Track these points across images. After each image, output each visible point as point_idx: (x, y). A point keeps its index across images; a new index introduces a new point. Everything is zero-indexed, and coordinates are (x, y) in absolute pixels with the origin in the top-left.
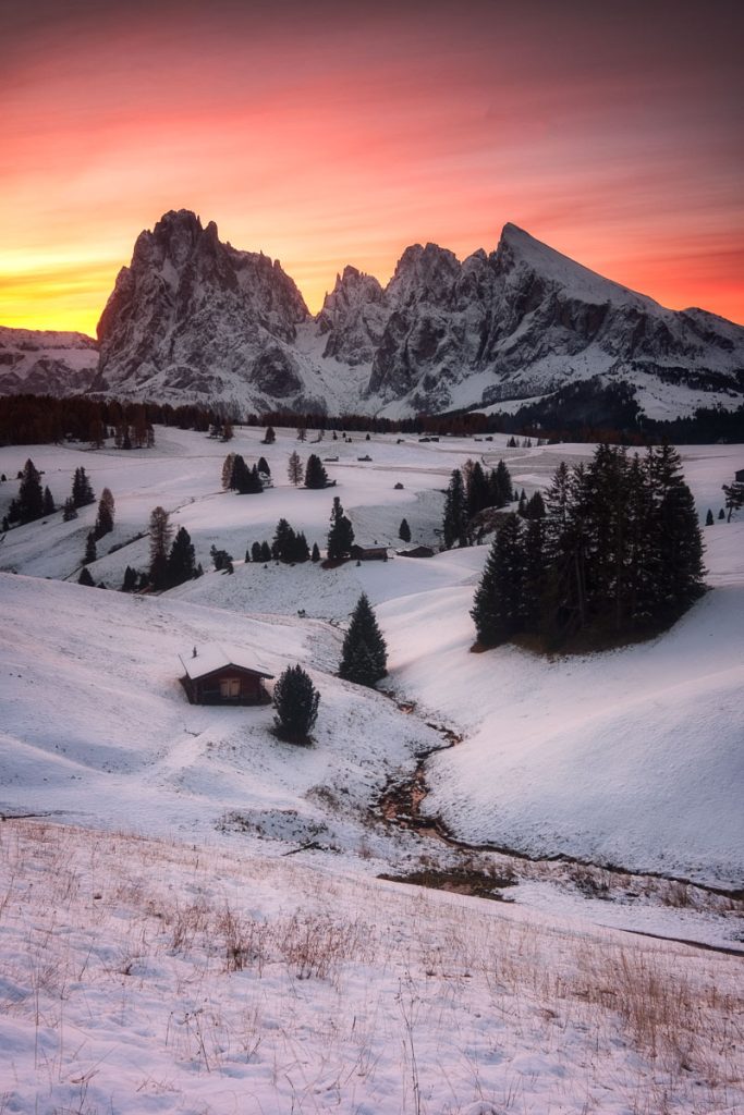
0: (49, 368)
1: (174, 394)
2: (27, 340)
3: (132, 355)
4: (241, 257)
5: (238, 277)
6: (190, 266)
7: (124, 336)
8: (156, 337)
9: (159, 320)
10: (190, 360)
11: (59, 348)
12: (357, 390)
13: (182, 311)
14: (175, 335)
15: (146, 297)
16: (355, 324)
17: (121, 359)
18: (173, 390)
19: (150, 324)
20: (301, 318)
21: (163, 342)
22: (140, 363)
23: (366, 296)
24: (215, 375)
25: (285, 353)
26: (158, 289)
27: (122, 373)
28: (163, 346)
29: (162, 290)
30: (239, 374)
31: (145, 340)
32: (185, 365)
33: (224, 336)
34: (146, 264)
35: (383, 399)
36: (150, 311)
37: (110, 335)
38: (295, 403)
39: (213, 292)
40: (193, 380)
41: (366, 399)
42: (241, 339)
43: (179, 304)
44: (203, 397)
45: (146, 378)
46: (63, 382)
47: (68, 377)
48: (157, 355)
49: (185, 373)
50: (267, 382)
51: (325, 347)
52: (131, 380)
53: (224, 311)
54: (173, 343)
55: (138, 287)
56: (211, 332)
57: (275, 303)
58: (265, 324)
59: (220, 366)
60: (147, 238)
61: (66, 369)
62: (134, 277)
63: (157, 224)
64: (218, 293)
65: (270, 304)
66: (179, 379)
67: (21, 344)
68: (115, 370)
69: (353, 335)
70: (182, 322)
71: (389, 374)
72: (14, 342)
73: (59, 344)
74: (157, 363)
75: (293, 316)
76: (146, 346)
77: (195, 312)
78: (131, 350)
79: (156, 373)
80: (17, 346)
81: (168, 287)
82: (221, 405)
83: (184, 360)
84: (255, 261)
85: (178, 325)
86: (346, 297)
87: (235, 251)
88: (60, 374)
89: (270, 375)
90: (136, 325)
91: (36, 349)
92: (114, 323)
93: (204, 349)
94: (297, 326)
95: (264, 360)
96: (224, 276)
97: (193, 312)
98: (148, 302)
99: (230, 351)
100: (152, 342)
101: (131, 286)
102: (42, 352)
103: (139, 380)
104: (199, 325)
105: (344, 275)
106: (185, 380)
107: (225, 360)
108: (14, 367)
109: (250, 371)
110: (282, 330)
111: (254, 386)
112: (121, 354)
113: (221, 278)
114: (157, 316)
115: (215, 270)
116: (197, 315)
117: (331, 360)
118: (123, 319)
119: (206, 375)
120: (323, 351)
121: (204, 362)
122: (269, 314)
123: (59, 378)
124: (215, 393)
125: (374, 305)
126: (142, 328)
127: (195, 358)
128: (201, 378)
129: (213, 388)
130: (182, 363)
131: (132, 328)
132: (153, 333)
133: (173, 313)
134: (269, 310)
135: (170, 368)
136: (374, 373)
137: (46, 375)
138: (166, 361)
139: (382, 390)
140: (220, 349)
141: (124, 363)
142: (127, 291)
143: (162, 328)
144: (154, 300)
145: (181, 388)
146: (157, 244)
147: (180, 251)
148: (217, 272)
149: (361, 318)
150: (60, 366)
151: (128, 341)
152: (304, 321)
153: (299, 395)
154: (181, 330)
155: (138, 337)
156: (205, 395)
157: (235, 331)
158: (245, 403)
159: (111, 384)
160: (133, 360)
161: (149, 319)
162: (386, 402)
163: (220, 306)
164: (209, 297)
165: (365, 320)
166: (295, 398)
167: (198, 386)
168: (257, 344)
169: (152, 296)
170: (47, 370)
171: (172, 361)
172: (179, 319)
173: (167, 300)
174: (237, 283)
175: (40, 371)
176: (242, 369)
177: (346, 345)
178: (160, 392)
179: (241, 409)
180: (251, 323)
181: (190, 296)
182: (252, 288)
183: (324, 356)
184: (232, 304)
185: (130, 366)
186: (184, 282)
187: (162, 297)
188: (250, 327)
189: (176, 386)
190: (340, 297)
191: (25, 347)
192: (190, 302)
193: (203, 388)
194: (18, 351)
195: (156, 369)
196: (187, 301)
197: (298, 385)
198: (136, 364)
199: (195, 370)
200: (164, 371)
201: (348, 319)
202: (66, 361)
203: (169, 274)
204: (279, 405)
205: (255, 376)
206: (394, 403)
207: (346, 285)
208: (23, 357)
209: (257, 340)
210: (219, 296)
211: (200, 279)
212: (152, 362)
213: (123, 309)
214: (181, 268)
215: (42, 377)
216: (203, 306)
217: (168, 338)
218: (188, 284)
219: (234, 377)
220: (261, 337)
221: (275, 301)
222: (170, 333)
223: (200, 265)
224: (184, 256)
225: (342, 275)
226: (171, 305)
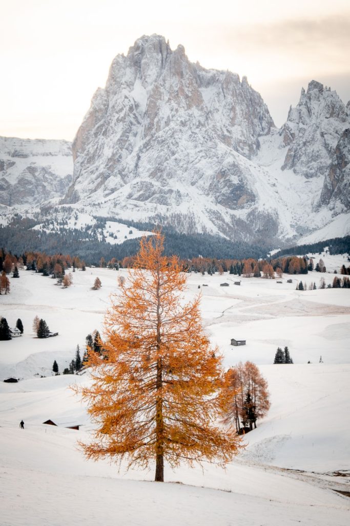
0: (37, 174)
1: (136, 206)
2: (18, 148)
3: (102, 169)
4: (210, 75)
5: (203, 95)
6: (157, 87)
7: (96, 151)
8: (124, 152)
9: (128, 137)
10: (153, 175)
11: (47, 155)
12: (310, 202)
13: (149, 128)
14: (141, 151)
15: (117, 116)
16: (313, 139)
17: (92, 172)
18: (135, 202)
19: (119, 140)
20: (266, 131)
21: (130, 157)
22: (109, 176)
23: (325, 111)
24: (174, 189)
25: (242, 167)
26: (127, 108)
27: (92, 186)
28: (129, 161)
29: (131, 109)
30: (197, 187)
31: (114, 155)
32: (148, 180)
33: (185, 152)
34: (119, 84)
35: (332, 212)
36: (120, 129)
37: (83, 150)
38: (249, 215)
39: (177, 110)
40: (154, 194)
41: (317, 211)
42: (201, 154)
43: (146, 122)
44: (162, 210)
45: (113, 191)
46: (48, 188)
47: (54, 183)
48: (123, 170)
49: (147, 187)
50: (224, 195)
51: (284, 159)
52: (100, 192)
53: (186, 128)
54: (139, 158)
55: (110, 106)
56: (173, 148)
57: (239, 118)
58: (225, 139)
59: (180, 180)
60: (121, 60)
61: (52, 175)
62: (108, 96)
63: (131, 48)
64: (182, 112)
65: (233, 119)
66: (141, 192)
67: (13, 151)
68: (86, 183)
69: (310, 149)
70: (148, 138)
71: (339, 189)
72: (7, 150)
73: (48, 152)
74: (123, 177)
75: (258, 129)
76: (115, 160)
77: (160, 130)
78: (101, 165)
79: (122, 186)
80: (9, 153)
81: (137, 106)
82: (178, 217)
83: (148, 174)
84: (222, 78)
85: (145, 141)
86: (309, 111)
87: (204, 70)
88: (46, 180)
89: (226, 188)
90: (106, 141)
91: (25, 156)
92: (88, 138)
93: (165, 164)
94: (261, 139)
95: (223, 174)
96: (190, 95)
97: (158, 129)
98: (118, 120)
99: (190, 166)
100: (120, 157)
101: (105, 105)
102: (31, 159)
103: (107, 192)
104: (163, 141)
105: (309, 89)
106: (146, 194)
107: (185, 174)
108: (5, 173)
109: (208, 184)
110: (245, 143)
111: (211, 198)
112: (92, 167)
113: (187, 97)
114: (126, 132)
115: (181, 90)
116: (161, 133)
117: (289, 172)
118: (96, 134)
119: (166, 188)
120: (283, 164)
121: (165, 177)
122: (233, 129)
123: (45, 184)
124: (174, 205)
125: (332, 120)
126: (111, 144)
127: (157, 172)
128: (161, 192)
129: (172, 199)
130: (145, 177)
131: (103, 144)
132: (121, 149)
133: (140, 129)
134: (233, 125)
135: (135, 181)
136: (326, 186)
137: (33, 181)
138: (132, 174)
139: (332, 203)
140: (181, 164)
141: (94, 176)
142: (101, 110)
143: (130, 144)
144: (124, 118)
145: (142, 201)
146: (130, 66)
147: (149, 72)
148: (182, 90)
149: (318, 132)
150: (46, 172)
151: (99, 156)
152: (268, 133)
153: (253, 207)
154: (147, 146)
155: (108, 152)
156: (164, 207)
157: (196, 147)
158: (201, 214)
159: (82, 195)
160: (102, 174)
161: (118, 136)
162: (336, 214)
163: (183, 124)
164: (173, 116)
165: (322, 135)
166: (249, 210)
167: (158, 199)
168: (215, 159)
169: (122, 115)
170: (34, 176)
171: (137, 175)
172: (145, 136)
173: (136, 117)
174: (202, 101)
175: (29, 177)
176: (201, 182)
177: (304, 159)
178: (123, 204)
179: (196, 221)
180: (211, 139)
181: (156, 114)
182: (217, 105)
183: (283, 168)
184: (194, 122)
185: (100, 179)
186: (151, 102)
187: (132, 115)
188: (210, 144)
189: (138, 199)
190: (304, 110)
191: (16, 154)
192: (156, 120)
193: (163, 201)
194: (10, 158)
195: (122, 183)
196: (153, 120)
197: (252, 198)
198: (105, 177)
199: (157, 184)
200: (129, 185)
201: (307, 133)
202: (53, 168)
203: (139, 94)
204: (233, 217)
205: (213, 188)
206: (342, 215)
207: (310, 99)
208: (13, 163)
209: (216, 155)
210: (183, 114)
211: (166, 98)
212: (119, 175)
213: (97, 126)
214: (150, 88)
215: (30, 183)
216: (167, 124)
217: (134, 154)
218: (155, 103)
219: (193, 191)
220: (220, 152)
221: (238, 116)
222: (136, 149)
223: (167, 85)
224: (154, 77)
225: (306, 89)
226: (139, 123)
